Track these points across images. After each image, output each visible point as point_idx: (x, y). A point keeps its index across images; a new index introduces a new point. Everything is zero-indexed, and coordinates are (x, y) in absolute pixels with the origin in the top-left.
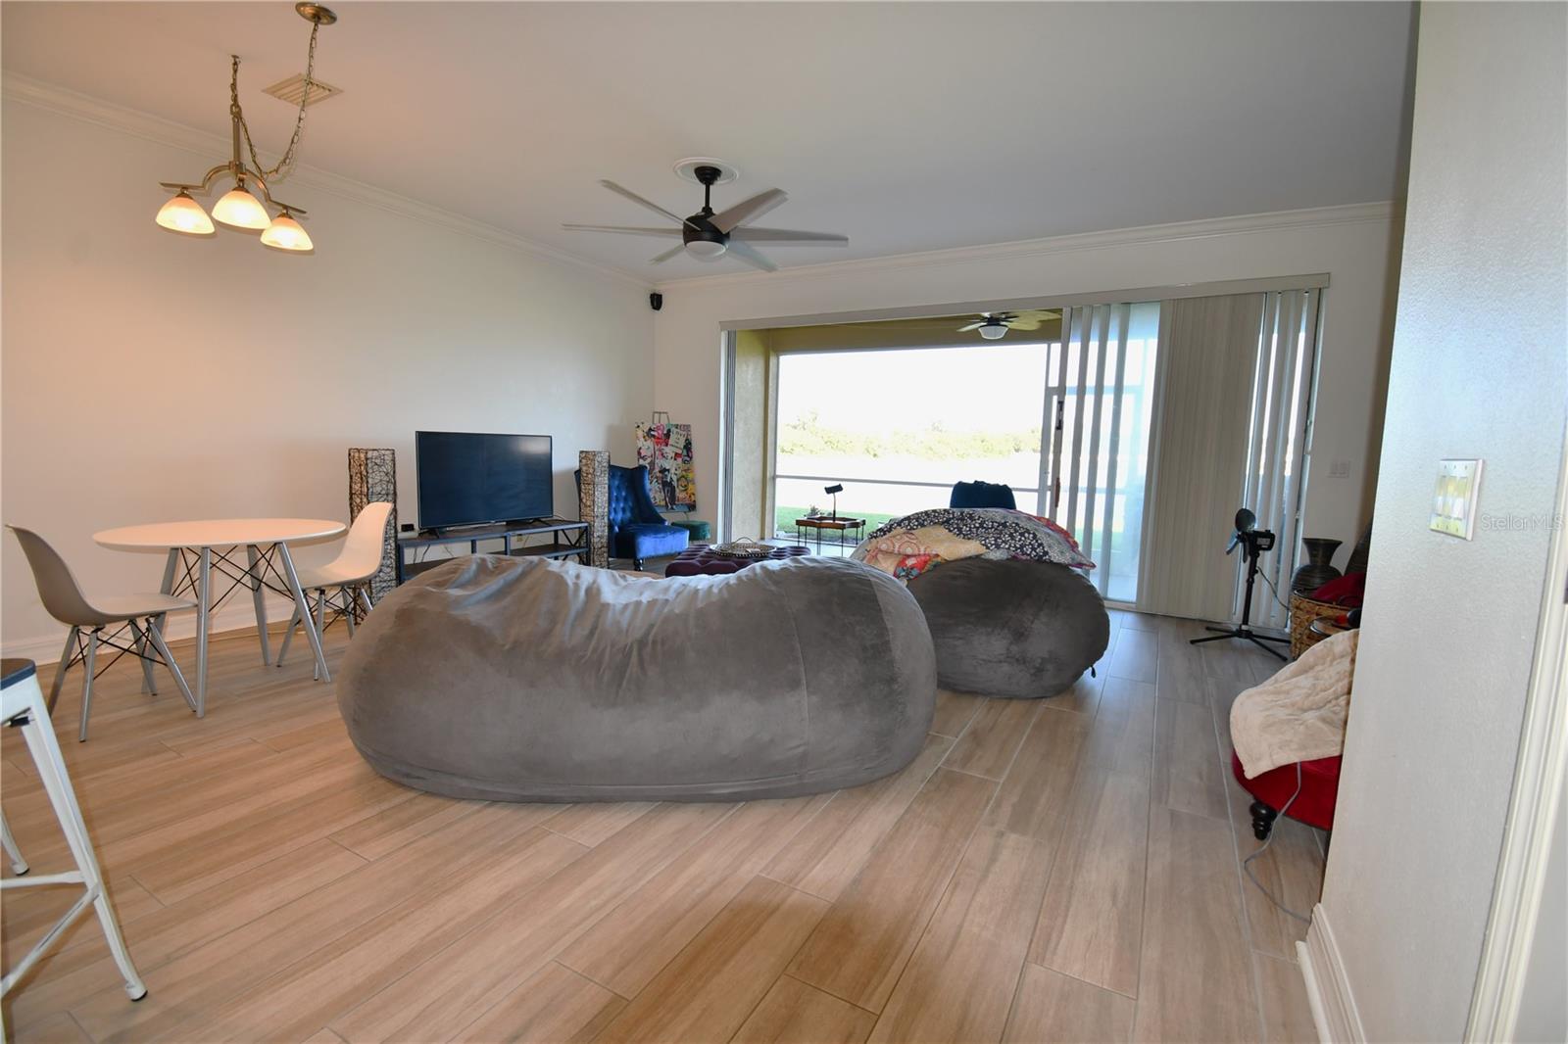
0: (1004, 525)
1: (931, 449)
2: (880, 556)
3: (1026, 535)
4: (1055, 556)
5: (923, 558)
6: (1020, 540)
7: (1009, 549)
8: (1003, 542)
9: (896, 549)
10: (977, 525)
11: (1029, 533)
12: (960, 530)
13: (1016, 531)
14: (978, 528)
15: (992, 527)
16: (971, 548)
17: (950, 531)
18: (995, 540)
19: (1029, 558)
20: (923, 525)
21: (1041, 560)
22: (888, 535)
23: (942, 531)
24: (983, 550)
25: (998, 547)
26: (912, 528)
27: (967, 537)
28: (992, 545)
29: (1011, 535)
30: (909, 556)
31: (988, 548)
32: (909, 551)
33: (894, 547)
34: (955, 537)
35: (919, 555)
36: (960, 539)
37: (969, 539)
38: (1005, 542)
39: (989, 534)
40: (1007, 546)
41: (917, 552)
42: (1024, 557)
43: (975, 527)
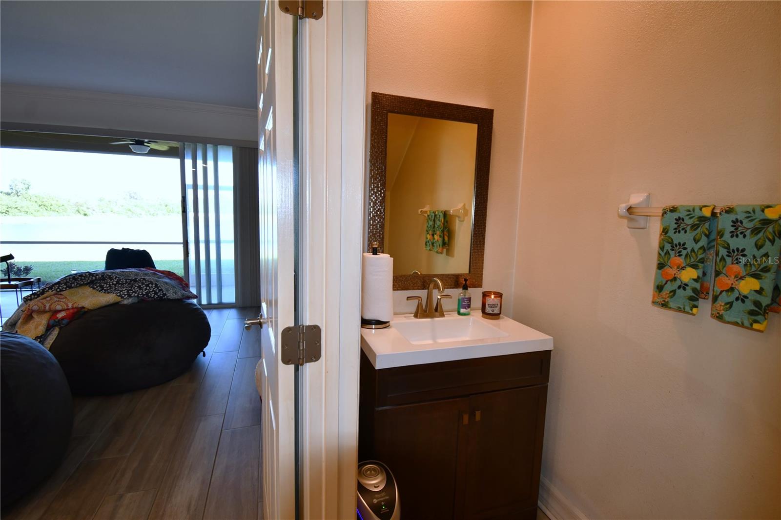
0: (135, 280)
1: (130, 210)
2: (34, 315)
3: (150, 285)
4: (171, 295)
5: (71, 311)
6: (146, 289)
7: (138, 296)
8: (133, 292)
9: (47, 308)
10: (115, 283)
11: (152, 284)
12: (102, 287)
13: (143, 284)
14: (115, 285)
15: (126, 283)
16: (109, 298)
17: (94, 288)
18: (128, 292)
19: (153, 299)
20: (70, 287)
21: (163, 300)
22: (42, 297)
23: (88, 290)
24: (119, 299)
25: (129, 296)
26: (61, 291)
27: (107, 292)
28: (125, 295)
29: (139, 287)
30: (60, 311)
31: (122, 297)
32: (59, 307)
33: (45, 306)
34: (98, 293)
35: (68, 309)
36: (102, 294)
37: (108, 293)
38: (135, 292)
39: (123, 287)
40: (136, 295)
41: (66, 307)
42: (150, 299)
43: (113, 284)
